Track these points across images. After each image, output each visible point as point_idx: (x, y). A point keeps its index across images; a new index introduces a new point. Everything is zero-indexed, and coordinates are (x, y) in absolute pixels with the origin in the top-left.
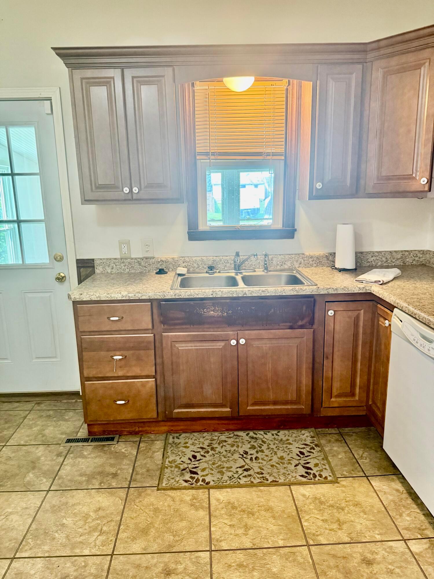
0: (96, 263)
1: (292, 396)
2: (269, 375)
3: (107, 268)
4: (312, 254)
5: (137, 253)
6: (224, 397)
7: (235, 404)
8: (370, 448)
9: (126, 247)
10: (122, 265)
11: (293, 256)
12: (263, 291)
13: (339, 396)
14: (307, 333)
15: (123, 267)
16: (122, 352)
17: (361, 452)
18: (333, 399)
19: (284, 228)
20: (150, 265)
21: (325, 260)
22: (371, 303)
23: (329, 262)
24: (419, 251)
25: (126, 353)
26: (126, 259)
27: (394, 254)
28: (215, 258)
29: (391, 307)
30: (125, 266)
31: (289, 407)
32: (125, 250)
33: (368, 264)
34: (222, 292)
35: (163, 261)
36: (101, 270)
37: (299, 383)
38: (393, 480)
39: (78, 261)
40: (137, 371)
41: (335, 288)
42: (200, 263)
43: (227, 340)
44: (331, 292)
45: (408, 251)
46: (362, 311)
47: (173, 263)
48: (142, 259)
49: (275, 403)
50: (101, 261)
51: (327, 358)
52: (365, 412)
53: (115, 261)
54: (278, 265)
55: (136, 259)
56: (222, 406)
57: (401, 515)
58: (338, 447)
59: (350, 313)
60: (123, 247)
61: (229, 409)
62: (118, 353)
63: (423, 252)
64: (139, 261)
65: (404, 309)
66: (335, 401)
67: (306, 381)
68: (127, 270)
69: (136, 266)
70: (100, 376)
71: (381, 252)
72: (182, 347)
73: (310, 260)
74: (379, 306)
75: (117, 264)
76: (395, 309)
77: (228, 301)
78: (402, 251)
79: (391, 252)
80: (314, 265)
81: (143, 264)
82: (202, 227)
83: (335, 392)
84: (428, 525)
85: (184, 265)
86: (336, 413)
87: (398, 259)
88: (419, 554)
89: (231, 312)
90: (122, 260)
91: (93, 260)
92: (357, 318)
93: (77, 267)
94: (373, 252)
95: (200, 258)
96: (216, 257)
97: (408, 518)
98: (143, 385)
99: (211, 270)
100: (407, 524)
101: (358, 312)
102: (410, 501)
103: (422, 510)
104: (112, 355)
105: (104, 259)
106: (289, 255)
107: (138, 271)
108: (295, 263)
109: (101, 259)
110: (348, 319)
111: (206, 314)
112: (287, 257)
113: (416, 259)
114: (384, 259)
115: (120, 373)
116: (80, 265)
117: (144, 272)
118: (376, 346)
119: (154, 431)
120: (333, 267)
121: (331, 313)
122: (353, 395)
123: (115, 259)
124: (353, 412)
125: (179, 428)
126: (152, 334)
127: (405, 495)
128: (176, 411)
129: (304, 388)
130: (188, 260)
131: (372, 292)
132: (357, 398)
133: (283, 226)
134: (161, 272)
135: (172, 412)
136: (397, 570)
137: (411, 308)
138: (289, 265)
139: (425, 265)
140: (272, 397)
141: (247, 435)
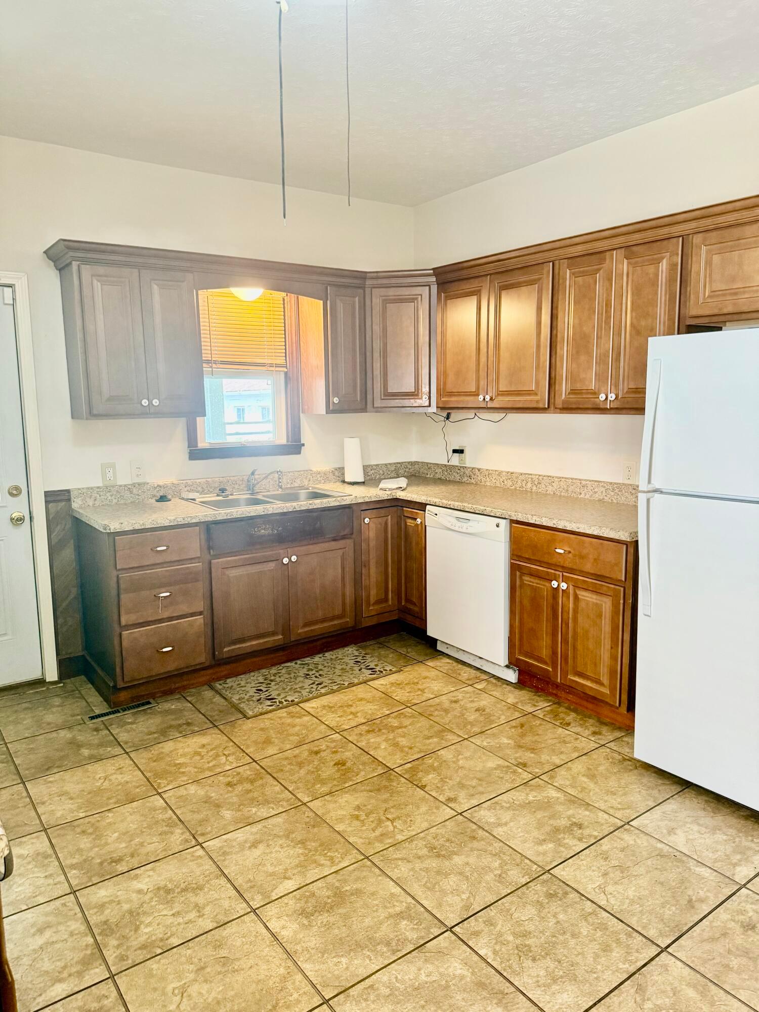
0: (73, 495)
1: (338, 611)
2: (318, 591)
3: (88, 499)
4: (319, 470)
5: (123, 479)
6: (276, 622)
7: (287, 630)
8: (410, 645)
9: (111, 471)
10: (108, 494)
11: (302, 473)
12: (310, 504)
13: (374, 604)
14: (349, 543)
15: (110, 498)
16: (167, 588)
17: (405, 650)
18: (371, 608)
19: (289, 443)
20: (144, 492)
21: (331, 476)
22: (395, 508)
23: (334, 477)
24: (409, 463)
25: (172, 588)
26: (113, 487)
27: (389, 466)
28: (221, 479)
29: (422, 506)
30: (111, 496)
31: (336, 622)
32: (110, 475)
33: (369, 477)
34: (273, 508)
35: (160, 487)
36: (80, 503)
37: (344, 595)
38: (441, 659)
39: (47, 494)
40: (184, 608)
41: (369, 496)
42: (205, 487)
43: (279, 560)
44: (367, 500)
45: (399, 463)
46: (390, 517)
47: (174, 488)
48: (134, 485)
49: (323, 620)
50: (80, 492)
51: (365, 566)
52: (397, 616)
53: (98, 490)
54: (288, 483)
55: (125, 486)
56: (274, 634)
57: (460, 674)
58: (385, 651)
59: (380, 520)
60: (107, 471)
61: (281, 637)
62: (163, 590)
63: (413, 464)
64: (129, 488)
65: (437, 504)
66: (374, 609)
67: (349, 591)
68: (114, 500)
69: (127, 494)
70: (141, 621)
71: (377, 465)
72: (233, 573)
73: (318, 476)
74: (405, 509)
75: (102, 493)
76: (428, 507)
77: (278, 517)
78: (395, 463)
79: (386, 465)
80: (323, 481)
81: (135, 491)
82: (201, 445)
83: (372, 600)
84: (480, 674)
85: (186, 489)
86: (374, 621)
87: (392, 471)
88: (484, 688)
89: (280, 529)
90: (107, 488)
91: (68, 491)
92: (386, 523)
93: (46, 502)
94: (372, 466)
95: (204, 480)
96: (223, 477)
97: (465, 675)
98: (191, 624)
99: (223, 492)
100: (466, 677)
101: (386, 518)
102: (460, 666)
103: (471, 668)
104: (155, 593)
105: (83, 489)
106: (299, 471)
107: (129, 501)
108: (304, 480)
109: (79, 489)
110: (379, 526)
111: (258, 533)
112: (296, 474)
113: (407, 470)
114: (381, 472)
115: (166, 615)
116: (49, 499)
117: (137, 501)
118: (405, 548)
119: (193, 684)
120: (344, 482)
121: (367, 520)
122: (386, 600)
123: (98, 488)
124: (387, 618)
125: (223, 674)
126: (199, 562)
127: (455, 664)
128: (225, 650)
129: (348, 601)
130: (191, 484)
131: (398, 497)
132: (390, 603)
133: (287, 442)
134: (163, 499)
135: (223, 651)
136: (476, 699)
137: (445, 502)
138: (299, 482)
139: (415, 476)
140: (320, 614)
141: (296, 663)
